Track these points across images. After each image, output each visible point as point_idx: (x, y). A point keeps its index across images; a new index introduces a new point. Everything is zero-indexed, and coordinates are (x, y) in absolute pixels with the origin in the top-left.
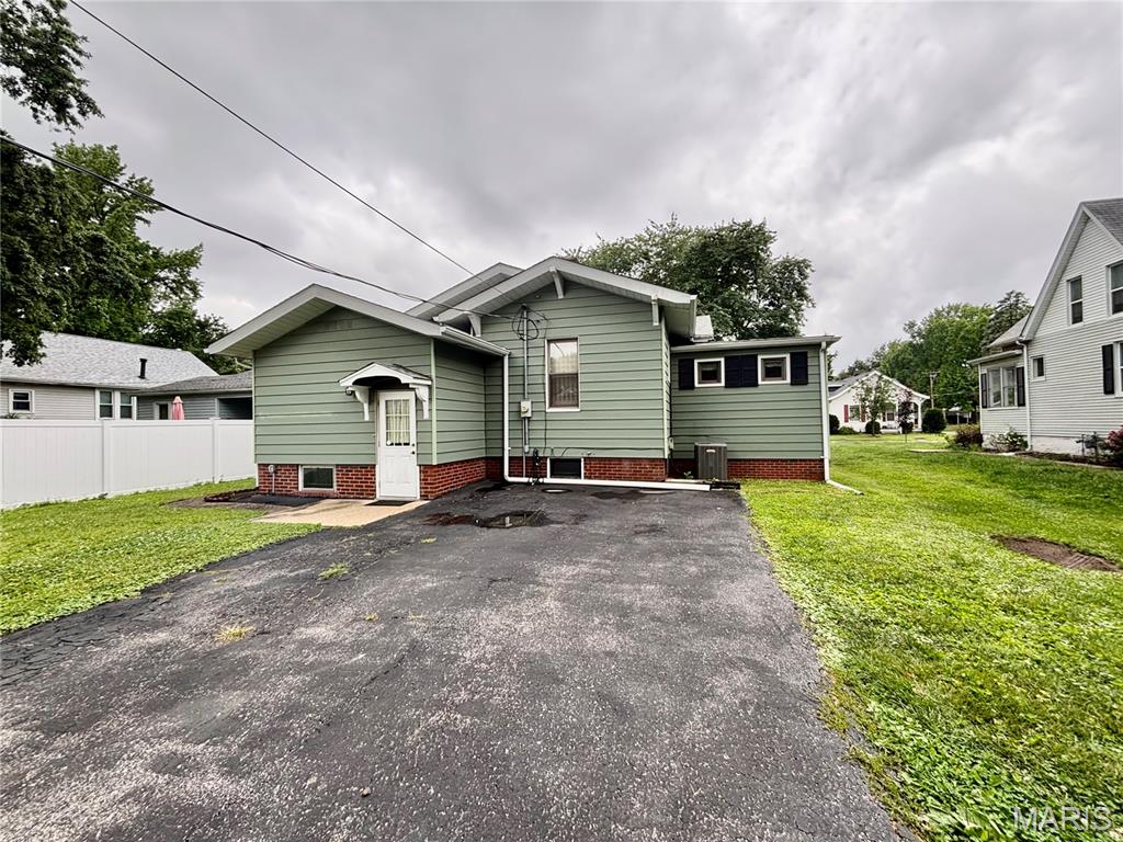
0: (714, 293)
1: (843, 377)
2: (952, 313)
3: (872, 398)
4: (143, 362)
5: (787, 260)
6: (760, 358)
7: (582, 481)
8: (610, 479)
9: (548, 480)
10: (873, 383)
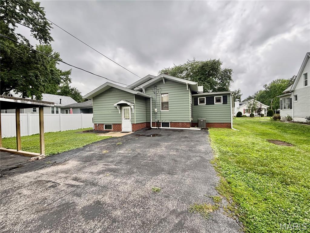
0: (205, 79)
1: (244, 101)
2: (278, 82)
3: (252, 107)
4: (61, 99)
5: (226, 69)
6: (215, 97)
7: (170, 128)
8: (176, 127)
9: (161, 128)
10: (252, 103)
